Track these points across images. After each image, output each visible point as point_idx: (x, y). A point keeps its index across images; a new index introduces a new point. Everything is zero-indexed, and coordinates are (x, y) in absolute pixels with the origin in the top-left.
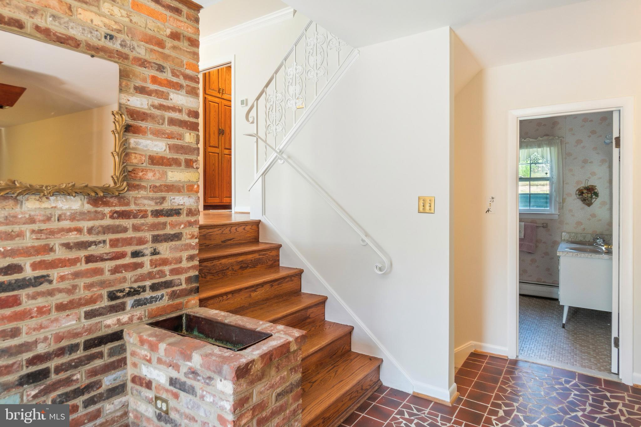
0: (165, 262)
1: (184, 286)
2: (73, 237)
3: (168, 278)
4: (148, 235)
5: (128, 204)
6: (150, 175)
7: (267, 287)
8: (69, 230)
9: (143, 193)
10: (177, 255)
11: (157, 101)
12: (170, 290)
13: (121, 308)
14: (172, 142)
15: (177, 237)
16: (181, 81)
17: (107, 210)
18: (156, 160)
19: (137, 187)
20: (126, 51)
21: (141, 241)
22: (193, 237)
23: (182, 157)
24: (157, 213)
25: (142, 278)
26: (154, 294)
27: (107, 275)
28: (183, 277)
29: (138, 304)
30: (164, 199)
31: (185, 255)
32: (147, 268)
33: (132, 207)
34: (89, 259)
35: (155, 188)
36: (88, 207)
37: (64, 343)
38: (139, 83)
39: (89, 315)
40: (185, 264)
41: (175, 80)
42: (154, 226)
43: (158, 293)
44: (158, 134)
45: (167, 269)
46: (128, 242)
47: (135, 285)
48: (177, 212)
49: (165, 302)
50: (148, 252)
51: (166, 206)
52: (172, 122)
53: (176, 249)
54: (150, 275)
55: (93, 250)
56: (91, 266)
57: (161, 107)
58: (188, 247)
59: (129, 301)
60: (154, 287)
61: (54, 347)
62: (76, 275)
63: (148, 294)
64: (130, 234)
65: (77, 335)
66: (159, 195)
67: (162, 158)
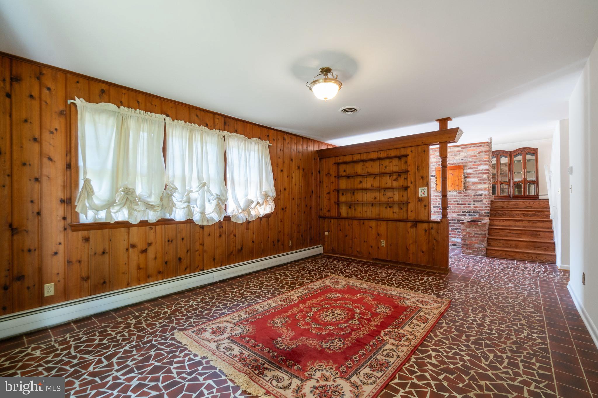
0: (477, 207)
1: (483, 214)
2: (455, 200)
3: (478, 211)
4: (472, 200)
5: (467, 193)
6: (472, 187)
7: (526, 222)
8: (454, 198)
9: (470, 191)
10: (481, 206)
11: (474, 170)
12: (479, 214)
13: (465, 215)
14: (479, 178)
15: (481, 201)
16: (482, 163)
17: (462, 195)
18: (473, 183)
19: (469, 190)
20: (466, 161)
21: (470, 202)
22: (486, 202)
23: (482, 182)
24: (474, 195)
25: (471, 210)
26: (474, 214)
27: (462, 208)
28: (483, 212)
29: (469, 215)
30: (476, 192)
31: (484, 206)
32: (472, 208)
33: (468, 194)
34: (458, 204)
35: (474, 190)
36: (458, 194)
37: (453, 219)
38: (469, 167)
39: (458, 215)
40: (483, 208)
41: (480, 163)
42: (474, 198)
43: (475, 214)
44: (474, 177)
45: (478, 209)
46: (467, 201)
47: (469, 211)
48: (481, 195)
49: (477, 216)
50: (472, 204)
51: (477, 194)
52: (479, 173)
53: (481, 204)
54: (473, 210)
55: (459, 202)
56: (458, 205)
57: (476, 171)
58: (484, 204)
59: (467, 214)
60: (474, 212)
61: (452, 219)
62: (455, 207)
63: (472, 214)
64: (467, 200)
65: (455, 218)
66: (475, 191)
67: (476, 183)
